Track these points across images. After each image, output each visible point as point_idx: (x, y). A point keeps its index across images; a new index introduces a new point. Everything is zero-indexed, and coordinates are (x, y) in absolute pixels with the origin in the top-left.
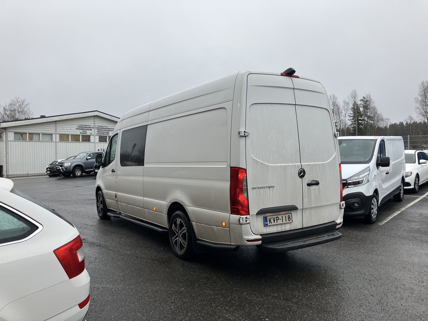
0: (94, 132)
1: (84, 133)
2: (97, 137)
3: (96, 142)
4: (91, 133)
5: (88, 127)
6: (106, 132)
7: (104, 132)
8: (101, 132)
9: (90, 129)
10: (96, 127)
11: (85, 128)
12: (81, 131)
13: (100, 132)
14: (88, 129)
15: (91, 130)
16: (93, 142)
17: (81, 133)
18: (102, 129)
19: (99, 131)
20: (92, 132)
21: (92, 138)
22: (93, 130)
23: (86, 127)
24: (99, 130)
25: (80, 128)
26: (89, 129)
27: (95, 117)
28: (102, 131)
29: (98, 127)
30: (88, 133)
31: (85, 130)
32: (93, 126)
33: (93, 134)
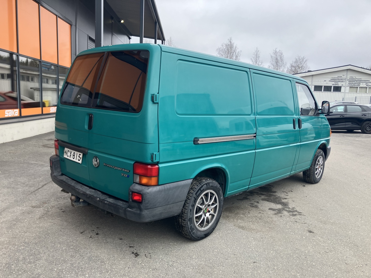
1: (335, 84)
2: (348, 88)
3: (346, 92)
4: (342, 85)
6: (358, 84)
7: (355, 83)
9: (342, 81)
10: (348, 79)
11: (337, 81)
12: (333, 83)
13: (351, 83)
14: (340, 81)
16: (344, 92)
18: (354, 81)
20: (343, 83)
21: (343, 89)
22: (345, 82)
23: (338, 79)
24: (350, 82)
25: (333, 80)
27: (348, 71)
28: (353, 83)
29: (350, 79)
30: (340, 84)
31: (337, 82)
32: (345, 79)
33: (344, 85)
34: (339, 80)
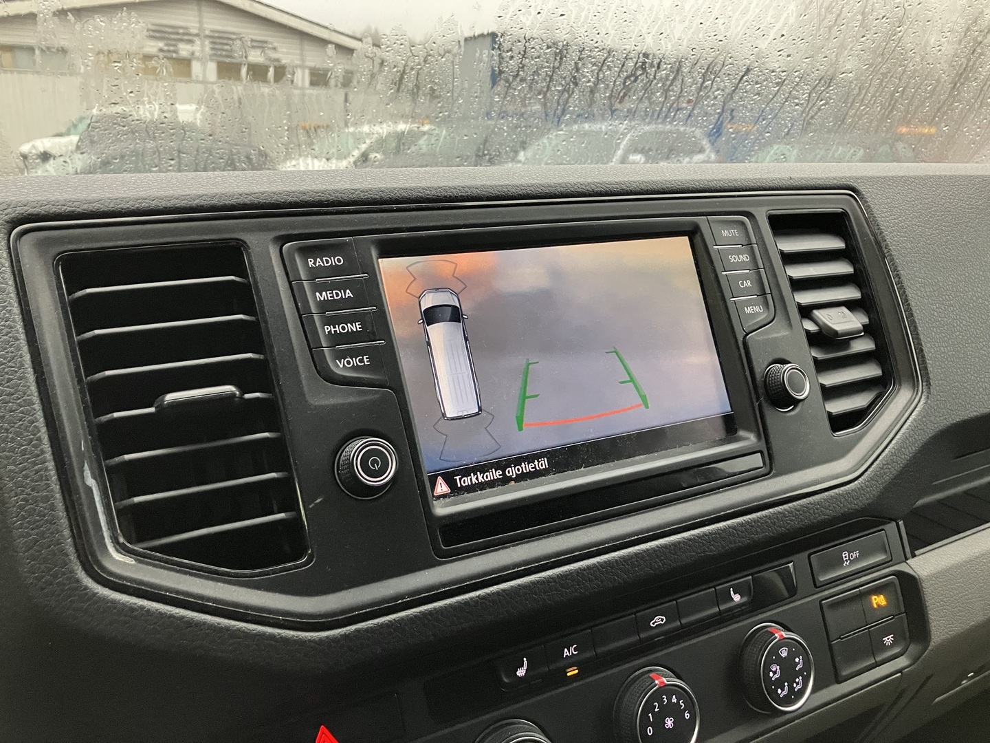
0: (200, 48)
1: (169, 51)
2: (212, 67)
3: (209, 80)
4: (193, 53)
5: (181, 31)
7: (231, 50)
8: (223, 50)
9: (188, 40)
10: (207, 33)
11: (173, 36)
12: (161, 44)
13: (219, 49)
14: (181, 40)
15: (190, 42)
16: (201, 79)
17: (161, 50)
18: (225, 41)
19: (216, 46)
20: (196, 48)
21: (196, 67)
22: (198, 42)
23: (174, 31)
24: (216, 43)
25: (157, 35)
26: (186, 37)
27: (202, 3)
28: (226, 47)
29: (212, 34)
30: (184, 50)
31: (173, 42)
32: (195, 31)
33: (197, 54)
34: (178, 33)
